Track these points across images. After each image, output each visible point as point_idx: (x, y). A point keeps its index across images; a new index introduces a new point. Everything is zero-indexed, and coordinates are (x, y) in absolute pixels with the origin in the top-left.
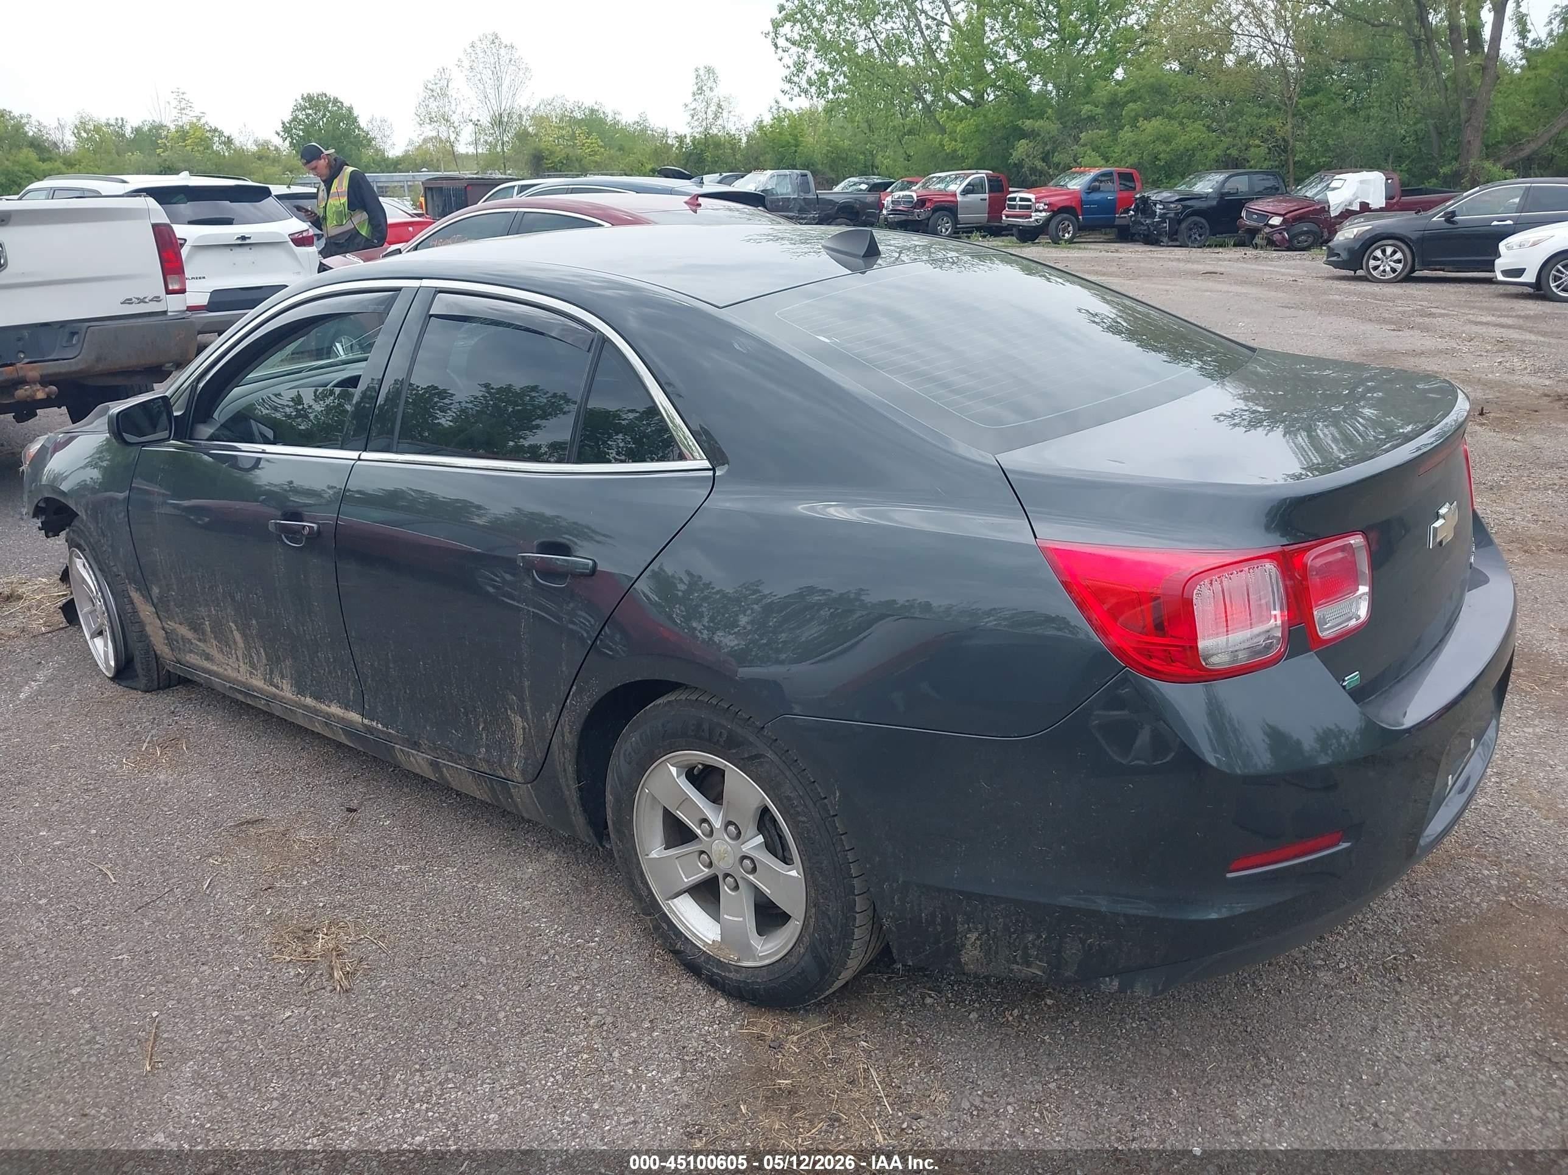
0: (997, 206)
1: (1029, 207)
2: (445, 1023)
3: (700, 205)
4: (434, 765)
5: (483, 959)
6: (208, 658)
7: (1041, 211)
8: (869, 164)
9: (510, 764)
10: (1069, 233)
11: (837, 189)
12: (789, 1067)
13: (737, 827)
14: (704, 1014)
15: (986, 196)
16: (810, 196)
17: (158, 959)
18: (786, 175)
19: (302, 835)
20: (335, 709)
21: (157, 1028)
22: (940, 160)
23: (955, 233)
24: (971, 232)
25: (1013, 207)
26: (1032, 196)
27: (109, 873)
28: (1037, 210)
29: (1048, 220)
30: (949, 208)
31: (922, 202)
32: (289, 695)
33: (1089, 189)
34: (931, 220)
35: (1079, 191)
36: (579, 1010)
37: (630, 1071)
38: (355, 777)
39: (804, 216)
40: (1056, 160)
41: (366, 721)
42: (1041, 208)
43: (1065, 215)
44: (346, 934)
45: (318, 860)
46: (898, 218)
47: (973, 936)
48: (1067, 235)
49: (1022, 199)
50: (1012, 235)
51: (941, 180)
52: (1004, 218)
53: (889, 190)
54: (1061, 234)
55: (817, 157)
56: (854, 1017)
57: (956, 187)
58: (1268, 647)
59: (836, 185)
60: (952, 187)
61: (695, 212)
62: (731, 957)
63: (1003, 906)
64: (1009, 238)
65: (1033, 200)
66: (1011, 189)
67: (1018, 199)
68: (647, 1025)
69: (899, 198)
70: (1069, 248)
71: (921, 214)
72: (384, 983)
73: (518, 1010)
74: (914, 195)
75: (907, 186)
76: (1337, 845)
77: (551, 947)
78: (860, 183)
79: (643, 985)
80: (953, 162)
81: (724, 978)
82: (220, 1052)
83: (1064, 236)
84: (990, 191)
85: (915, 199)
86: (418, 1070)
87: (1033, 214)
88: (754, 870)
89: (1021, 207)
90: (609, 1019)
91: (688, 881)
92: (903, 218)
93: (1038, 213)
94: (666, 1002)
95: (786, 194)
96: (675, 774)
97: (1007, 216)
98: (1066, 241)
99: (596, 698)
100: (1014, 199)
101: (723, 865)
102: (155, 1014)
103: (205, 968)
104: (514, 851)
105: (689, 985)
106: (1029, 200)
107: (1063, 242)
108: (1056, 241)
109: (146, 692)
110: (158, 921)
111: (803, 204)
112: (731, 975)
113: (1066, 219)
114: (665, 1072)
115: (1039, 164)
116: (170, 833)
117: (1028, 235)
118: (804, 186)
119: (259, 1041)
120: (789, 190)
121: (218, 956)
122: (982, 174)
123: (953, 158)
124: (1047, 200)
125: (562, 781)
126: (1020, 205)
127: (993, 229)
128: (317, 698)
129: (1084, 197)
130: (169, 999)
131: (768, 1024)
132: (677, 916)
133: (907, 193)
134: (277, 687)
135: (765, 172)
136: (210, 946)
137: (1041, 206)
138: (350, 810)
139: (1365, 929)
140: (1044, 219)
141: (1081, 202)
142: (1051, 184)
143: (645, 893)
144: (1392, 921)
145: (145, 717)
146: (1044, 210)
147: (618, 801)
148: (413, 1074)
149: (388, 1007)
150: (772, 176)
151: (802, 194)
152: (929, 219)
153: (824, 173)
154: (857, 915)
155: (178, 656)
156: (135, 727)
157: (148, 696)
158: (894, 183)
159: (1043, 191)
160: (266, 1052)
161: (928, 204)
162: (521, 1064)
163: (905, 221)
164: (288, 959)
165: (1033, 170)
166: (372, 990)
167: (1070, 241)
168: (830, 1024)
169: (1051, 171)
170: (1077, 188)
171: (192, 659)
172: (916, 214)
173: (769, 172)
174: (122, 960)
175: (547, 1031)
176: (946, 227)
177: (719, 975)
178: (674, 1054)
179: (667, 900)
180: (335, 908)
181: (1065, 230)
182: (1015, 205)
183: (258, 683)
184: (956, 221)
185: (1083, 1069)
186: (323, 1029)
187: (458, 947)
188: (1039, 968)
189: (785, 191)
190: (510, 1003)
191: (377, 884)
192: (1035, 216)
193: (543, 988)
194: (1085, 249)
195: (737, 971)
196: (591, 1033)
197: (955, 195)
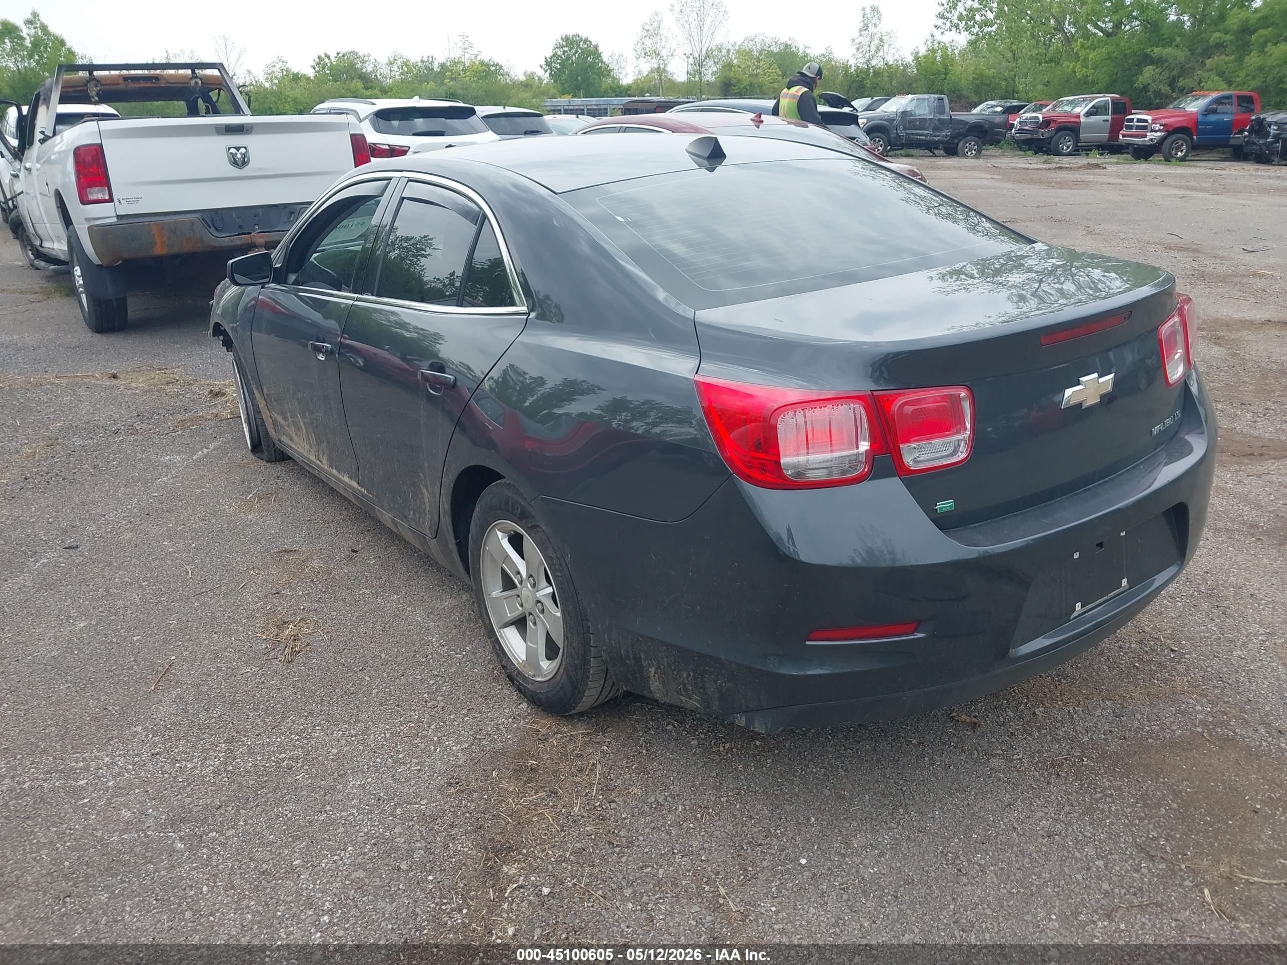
0: (1116, 126)
1: (1145, 128)
2: (337, 690)
3: (762, 122)
4: (393, 521)
5: (383, 656)
6: (291, 439)
7: (1156, 131)
8: (1010, 89)
9: (424, 523)
10: (1182, 151)
11: (975, 111)
12: (543, 754)
13: (534, 580)
14: (507, 711)
15: (1109, 117)
16: (945, 117)
17: (192, 626)
18: (924, 99)
19: (315, 564)
20: (346, 479)
21: (170, 666)
22: (1072, 85)
23: (1075, 151)
24: (1090, 150)
25: (1130, 127)
26: (1149, 118)
27: (190, 572)
28: (1152, 131)
29: (1162, 140)
30: (1071, 128)
31: (1047, 123)
32: (326, 467)
33: (1206, 111)
34: (1054, 139)
35: (1196, 113)
36: (426, 695)
37: (435, 739)
38: (368, 530)
39: (938, 134)
40: (1180, 84)
41: (360, 488)
42: (1157, 129)
43: (1180, 135)
44: (307, 628)
45: (315, 580)
46: (1024, 137)
47: (652, 670)
48: (1179, 153)
49: (1139, 120)
50: (1128, 153)
51: (1070, 103)
52: (1121, 137)
53: (1022, 112)
54: (1173, 152)
55: (964, 83)
56: (609, 729)
57: (1081, 110)
58: (853, 467)
59: (974, 108)
60: (1077, 110)
61: (758, 127)
62: (529, 673)
63: (664, 648)
64: (1125, 156)
65: (1150, 121)
66: (1133, 111)
67: (1135, 120)
68: (465, 712)
69: (1026, 119)
70: (1178, 165)
71: (1044, 133)
72: (314, 660)
73: (387, 690)
74: (1040, 117)
75: (1038, 109)
76: (912, 634)
77: (431, 654)
78: (997, 106)
79: (477, 686)
80: (1084, 86)
81: (525, 688)
82: (199, 685)
83: (1177, 154)
84: (1113, 113)
85: (1041, 119)
86: (304, 716)
87: (1148, 134)
88: (543, 612)
89: (1138, 127)
90: (442, 704)
91: (510, 615)
92: (1029, 136)
93: (1153, 133)
94: (486, 700)
95: (924, 115)
96: (500, 538)
97: (1124, 136)
98: (1177, 159)
99: (455, 477)
100: (1132, 120)
101: (529, 605)
102: (173, 658)
103: (216, 635)
104: (443, 590)
105: (508, 691)
106: (1146, 121)
107: (1174, 160)
108: (1168, 159)
109: (268, 462)
110: (204, 604)
111: (937, 123)
112: (529, 686)
113: (1180, 139)
114: (459, 743)
115: (1165, 89)
116: (238, 552)
117: (1143, 153)
118: (940, 109)
119: (223, 683)
120: (926, 112)
121: (226, 630)
122: (1108, 98)
123: (1085, 83)
124: (1163, 121)
125: (447, 537)
126: (1137, 126)
127: (1112, 148)
128: (338, 470)
129: (1200, 118)
130: (185, 650)
131: (546, 724)
132: (505, 641)
133: (1034, 115)
134: (321, 461)
135: (907, 96)
136: (224, 623)
137: (1157, 127)
138: (353, 551)
139: (1056, 734)
140: (1158, 138)
141: (1197, 123)
142: (1171, 106)
143: (487, 622)
144: (1084, 732)
145: (260, 478)
146: (1159, 130)
147: (473, 554)
148: (301, 717)
149: (309, 675)
150: (912, 100)
151: (937, 115)
152: (1051, 138)
153: (968, 98)
154: (592, 649)
155: (279, 437)
156: (251, 483)
157: (269, 465)
158: (1027, 105)
159: (1161, 113)
160: (224, 690)
161: (1052, 125)
162: (370, 723)
163: (1031, 139)
164: (265, 637)
165: (1158, 94)
166: (305, 664)
167: (1183, 159)
168: (589, 731)
169: (1174, 95)
170: (1194, 110)
171: (284, 439)
172: (1040, 134)
173: (910, 96)
174: (171, 624)
175: (398, 706)
176: (1067, 145)
177: (523, 686)
178: (471, 733)
179: (500, 628)
180: (310, 611)
181: (1178, 149)
182: (1132, 126)
183: (312, 458)
184: (1077, 140)
185: (755, 792)
186: (263, 682)
187: (373, 645)
188: (696, 700)
189: (922, 112)
190: (384, 685)
191: (344, 600)
192: (1150, 135)
193: (411, 679)
194: (1194, 166)
195: (532, 684)
196: (425, 711)
197: (1078, 116)
